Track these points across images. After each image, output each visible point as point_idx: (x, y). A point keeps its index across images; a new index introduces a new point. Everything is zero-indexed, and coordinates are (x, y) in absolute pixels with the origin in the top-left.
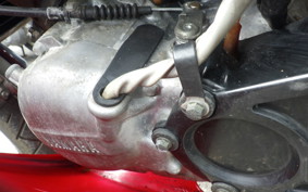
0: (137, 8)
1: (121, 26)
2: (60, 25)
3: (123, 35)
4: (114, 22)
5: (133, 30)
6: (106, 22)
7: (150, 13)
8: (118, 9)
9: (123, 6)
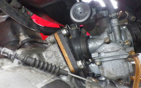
0: (60, 69)
1: (46, 75)
2: (5, 60)
3: (46, 80)
4: (42, 71)
5: (52, 80)
6: (36, 69)
7: (67, 75)
8: (44, 63)
9: (48, 63)
